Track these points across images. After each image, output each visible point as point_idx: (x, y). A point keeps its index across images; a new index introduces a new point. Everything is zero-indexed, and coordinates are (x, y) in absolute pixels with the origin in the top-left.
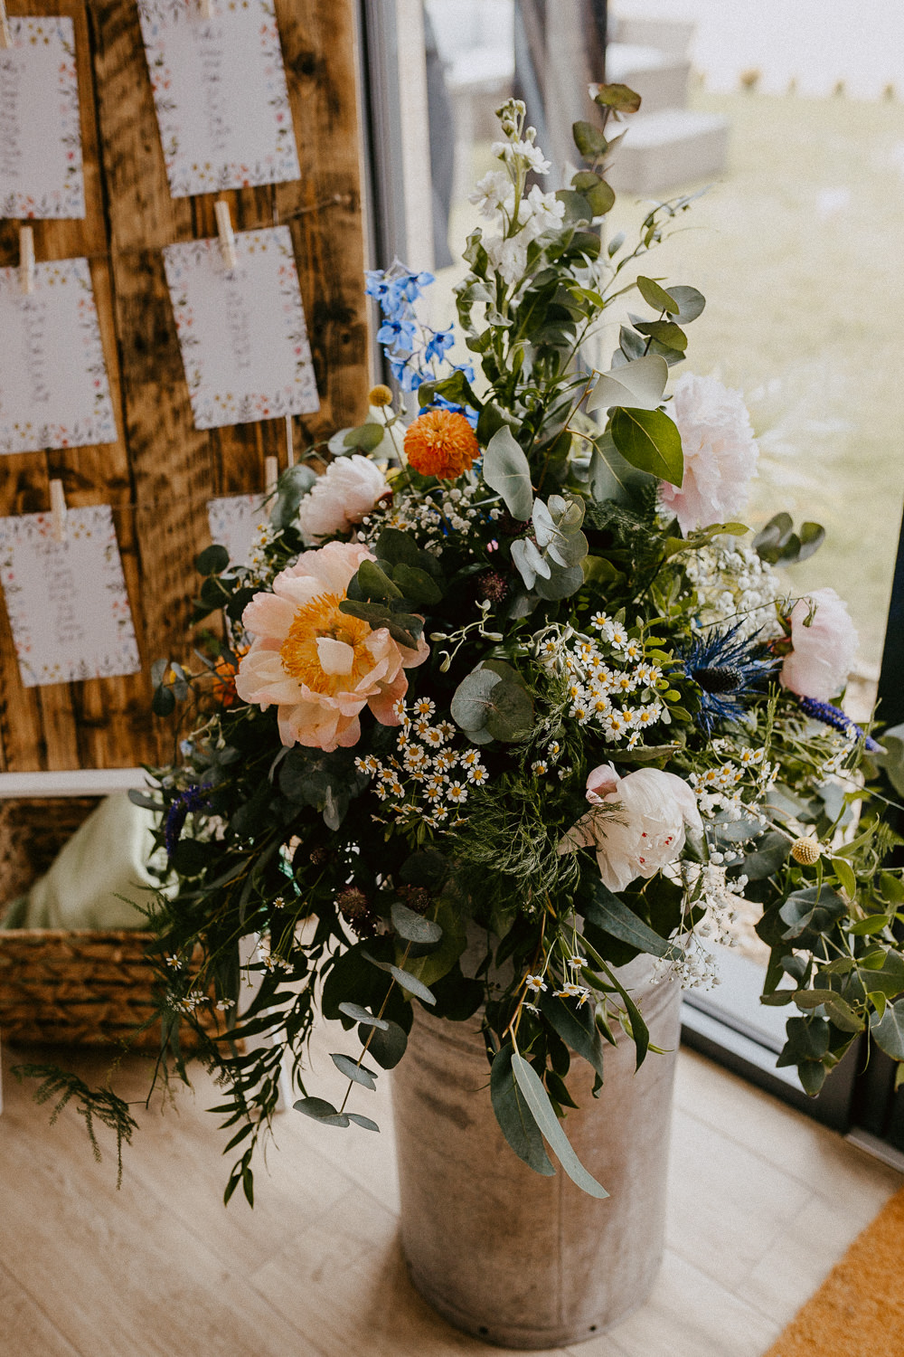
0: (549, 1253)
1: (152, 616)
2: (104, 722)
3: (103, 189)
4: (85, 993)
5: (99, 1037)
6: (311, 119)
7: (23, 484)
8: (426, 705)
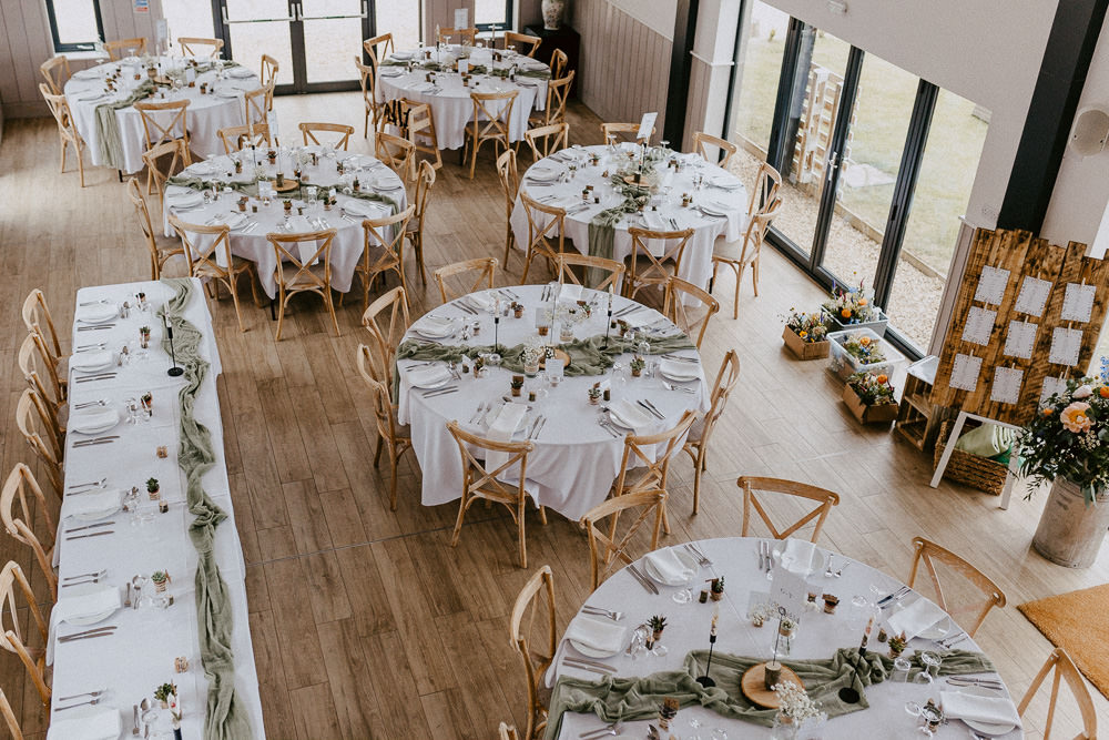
0: (1072, 543)
1: (1024, 394)
2: (1004, 412)
3: (1047, 313)
4: (965, 468)
5: (963, 480)
6: (1095, 312)
7: (1007, 362)
8: (1093, 432)
